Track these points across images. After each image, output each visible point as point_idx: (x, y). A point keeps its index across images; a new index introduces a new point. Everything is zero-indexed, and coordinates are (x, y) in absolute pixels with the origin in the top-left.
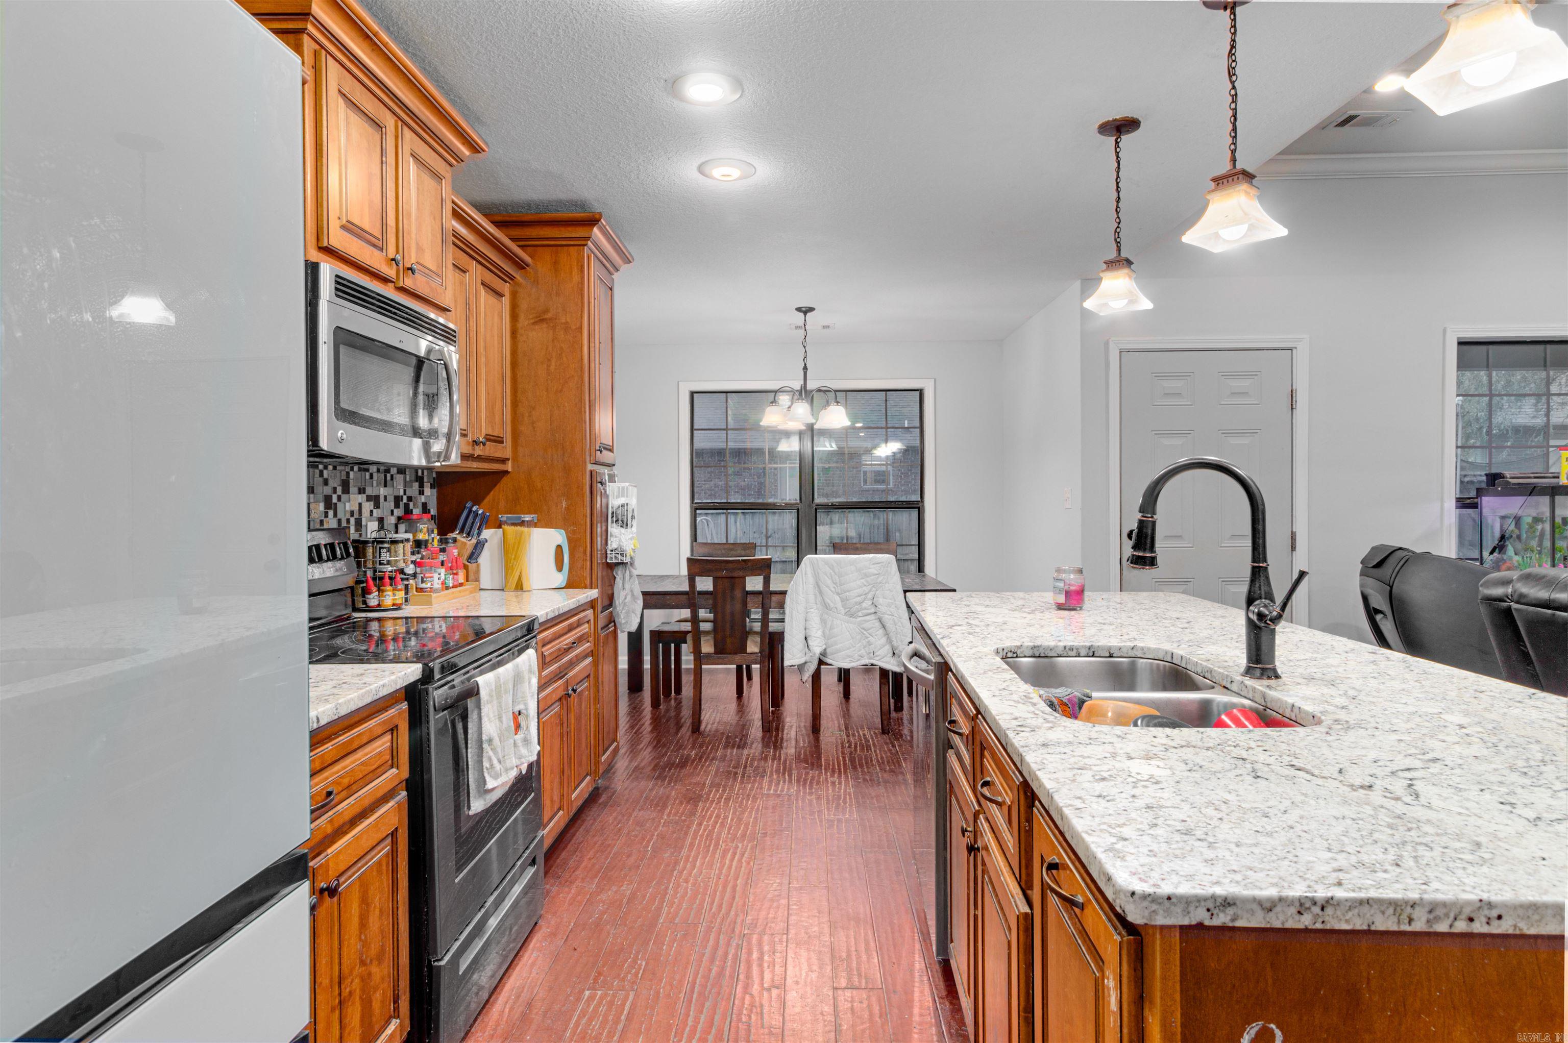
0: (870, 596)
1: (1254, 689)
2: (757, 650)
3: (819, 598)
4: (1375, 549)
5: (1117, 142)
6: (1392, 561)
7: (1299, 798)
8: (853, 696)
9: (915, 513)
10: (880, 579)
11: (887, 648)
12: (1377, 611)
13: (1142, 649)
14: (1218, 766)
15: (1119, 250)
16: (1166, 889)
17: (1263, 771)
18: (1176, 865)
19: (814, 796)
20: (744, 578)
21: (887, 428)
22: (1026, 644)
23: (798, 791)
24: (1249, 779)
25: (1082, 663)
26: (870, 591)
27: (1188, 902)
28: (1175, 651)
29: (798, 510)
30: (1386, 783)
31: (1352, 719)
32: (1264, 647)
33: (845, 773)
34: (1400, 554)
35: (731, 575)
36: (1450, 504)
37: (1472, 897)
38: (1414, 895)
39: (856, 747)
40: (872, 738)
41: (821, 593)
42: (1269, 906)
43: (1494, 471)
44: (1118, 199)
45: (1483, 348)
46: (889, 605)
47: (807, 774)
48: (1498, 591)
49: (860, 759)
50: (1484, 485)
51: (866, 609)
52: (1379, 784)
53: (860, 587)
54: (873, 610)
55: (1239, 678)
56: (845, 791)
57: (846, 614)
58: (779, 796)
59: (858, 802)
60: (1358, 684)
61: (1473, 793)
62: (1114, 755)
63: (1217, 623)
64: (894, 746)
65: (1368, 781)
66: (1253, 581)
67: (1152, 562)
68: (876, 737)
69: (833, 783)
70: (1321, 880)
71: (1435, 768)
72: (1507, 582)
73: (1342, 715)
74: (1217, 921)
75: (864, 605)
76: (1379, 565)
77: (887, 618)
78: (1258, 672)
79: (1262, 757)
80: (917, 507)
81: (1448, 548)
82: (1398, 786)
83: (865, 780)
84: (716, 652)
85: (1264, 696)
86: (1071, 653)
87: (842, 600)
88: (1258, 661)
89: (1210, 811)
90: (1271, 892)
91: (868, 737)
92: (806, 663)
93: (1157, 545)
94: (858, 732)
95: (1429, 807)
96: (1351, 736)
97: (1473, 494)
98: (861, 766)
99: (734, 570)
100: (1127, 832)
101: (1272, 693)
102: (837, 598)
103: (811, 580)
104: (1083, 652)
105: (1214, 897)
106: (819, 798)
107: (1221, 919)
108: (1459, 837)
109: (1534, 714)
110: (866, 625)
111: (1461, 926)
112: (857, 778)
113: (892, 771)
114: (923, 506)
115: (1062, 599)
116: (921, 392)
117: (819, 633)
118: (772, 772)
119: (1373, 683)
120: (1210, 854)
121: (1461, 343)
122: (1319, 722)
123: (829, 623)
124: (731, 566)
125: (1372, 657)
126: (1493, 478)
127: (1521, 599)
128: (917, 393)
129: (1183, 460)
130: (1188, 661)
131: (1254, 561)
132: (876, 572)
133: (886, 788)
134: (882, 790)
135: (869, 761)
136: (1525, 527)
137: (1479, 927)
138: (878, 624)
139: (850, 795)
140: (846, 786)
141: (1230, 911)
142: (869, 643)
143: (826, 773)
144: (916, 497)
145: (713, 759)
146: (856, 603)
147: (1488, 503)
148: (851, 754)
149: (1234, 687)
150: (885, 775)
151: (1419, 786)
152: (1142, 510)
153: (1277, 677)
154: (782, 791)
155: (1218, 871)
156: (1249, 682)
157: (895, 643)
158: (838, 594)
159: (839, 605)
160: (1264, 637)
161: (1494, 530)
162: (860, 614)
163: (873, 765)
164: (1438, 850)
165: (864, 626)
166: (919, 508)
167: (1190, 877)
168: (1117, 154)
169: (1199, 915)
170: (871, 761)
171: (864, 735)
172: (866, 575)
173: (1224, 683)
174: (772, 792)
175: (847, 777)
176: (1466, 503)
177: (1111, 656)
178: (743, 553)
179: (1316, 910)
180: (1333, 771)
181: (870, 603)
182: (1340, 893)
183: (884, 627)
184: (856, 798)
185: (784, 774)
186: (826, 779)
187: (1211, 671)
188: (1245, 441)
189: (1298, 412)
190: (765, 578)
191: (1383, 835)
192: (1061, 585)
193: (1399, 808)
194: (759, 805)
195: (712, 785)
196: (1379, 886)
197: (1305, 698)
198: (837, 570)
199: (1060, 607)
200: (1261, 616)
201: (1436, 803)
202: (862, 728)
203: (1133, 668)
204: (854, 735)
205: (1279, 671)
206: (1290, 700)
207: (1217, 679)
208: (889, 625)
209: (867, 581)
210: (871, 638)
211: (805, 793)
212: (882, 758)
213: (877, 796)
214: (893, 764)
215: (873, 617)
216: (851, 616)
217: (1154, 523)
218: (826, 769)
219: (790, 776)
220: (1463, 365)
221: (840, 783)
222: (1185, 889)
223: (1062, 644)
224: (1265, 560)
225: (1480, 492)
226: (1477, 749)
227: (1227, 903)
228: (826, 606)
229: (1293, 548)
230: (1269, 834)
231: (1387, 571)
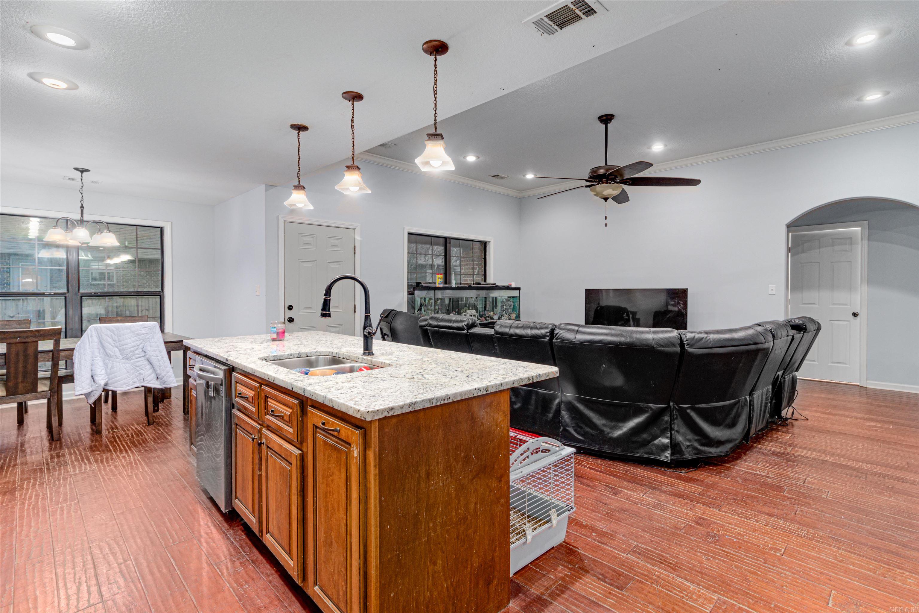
0: (141, 346)
1: (367, 360)
2: (47, 389)
3: (102, 350)
4: (385, 311)
5: (298, 134)
6: (391, 314)
7: (398, 383)
8: (119, 409)
9: (158, 299)
10: (148, 336)
11: (153, 376)
12: (385, 334)
13: (320, 352)
14: (371, 380)
15: (299, 182)
16: (376, 408)
17: (384, 379)
18: (376, 403)
19: (112, 467)
20: (37, 342)
21: (137, 248)
22: (271, 355)
23: (99, 467)
24: (382, 381)
25: (295, 361)
26: (141, 343)
27: (383, 411)
28: (333, 351)
29: (66, 298)
30: (417, 376)
31: (401, 363)
32: (369, 344)
33: (130, 450)
34: (393, 312)
35: (25, 341)
36: (406, 293)
37: (444, 394)
38: (433, 397)
39: (132, 435)
40: (142, 429)
41: (103, 347)
42: (402, 407)
43: (418, 281)
44: (299, 159)
45: (415, 236)
46: (155, 351)
47: (101, 457)
48: (423, 323)
49: (138, 441)
50: (415, 287)
51: (138, 354)
52: (415, 377)
53: (134, 342)
54: (143, 354)
55: (361, 357)
56: (134, 459)
57: (123, 359)
58: (84, 473)
59: (145, 462)
60: (397, 354)
61: (437, 375)
62: (337, 383)
63: (342, 340)
64: (159, 430)
65: (412, 377)
66: (365, 321)
67: (329, 315)
68: (145, 428)
69: (124, 457)
70: (412, 398)
71: (426, 371)
72: (426, 320)
73: (397, 362)
74: (390, 415)
75: (136, 352)
76: (387, 317)
77: (153, 359)
78: (367, 354)
79: (382, 376)
80: (160, 295)
81: (405, 309)
82: (420, 377)
83: (146, 451)
84: (7, 395)
85: (371, 361)
86: (291, 357)
87: (120, 350)
88: (367, 350)
89: (376, 391)
90: (402, 403)
91: (139, 429)
92: (92, 391)
93: (331, 309)
94: (131, 428)
95: (429, 379)
96: (402, 367)
97: (412, 289)
98: (140, 444)
99: (27, 337)
100: (357, 399)
101: (374, 359)
102: (116, 349)
103: (96, 340)
104: (296, 356)
105: (389, 408)
106: (116, 467)
107: (391, 414)
108: (437, 384)
109: (444, 356)
110: (138, 364)
111: (442, 402)
112: (140, 451)
113: (162, 442)
114: (163, 294)
115: (275, 336)
116: (162, 229)
117: (103, 372)
118: (72, 462)
119: (401, 353)
120: (383, 399)
121: (409, 234)
122: (392, 365)
123: (110, 366)
124: (25, 334)
125: (397, 346)
126: (418, 284)
127: (430, 325)
128: (159, 229)
129: (337, 277)
130: (340, 354)
131: (366, 313)
132: (145, 332)
133: (162, 451)
134: (159, 452)
135: (145, 441)
136: (427, 301)
137: (446, 402)
138: (146, 362)
139: (138, 460)
140: (134, 456)
141: (393, 411)
142: (140, 374)
143: (116, 453)
144: (159, 290)
145: (15, 465)
146: (131, 352)
147: (417, 292)
148: (130, 439)
149: (360, 360)
150: (159, 445)
151: (424, 376)
152: (326, 295)
153: (373, 355)
154: (86, 469)
155: (387, 402)
156: (365, 357)
157: (159, 372)
158: (117, 347)
159: (118, 353)
160: (369, 341)
161: (418, 302)
162: (134, 358)
163: (148, 442)
164: (434, 388)
165: (136, 364)
166: (160, 296)
167: (381, 405)
168: (299, 139)
169: (386, 414)
170: (146, 440)
171: (136, 428)
172: (138, 335)
173: (355, 360)
174: (77, 472)
175: (132, 452)
176: (411, 293)
177: (307, 356)
178: (18, 326)
179: (413, 405)
180: (403, 376)
181: (141, 350)
182: (418, 400)
183: (151, 363)
184: (144, 460)
185: (83, 460)
186: (118, 456)
187: (349, 356)
188: (337, 266)
189: (357, 255)
190: (55, 341)
191: (421, 387)
192: (275, 329)
193: (422, 381)
194: (70, 481)
195: (22, 480)
196: (425, 396)
197: (385, 359)
198: (116, 333)
199: (274, 340)
200: (369, 333)
201: (430, 378)
202: (133, 425)
203: (317, 361)
204: (128, 430)
205: (374, 352)
206: (381, 361)
207: (352, 358)
208: (155, 363)
209: (139, 338)
210: (141, 371)
211: (104, 466)
212: (153, 437)
213: (158, 456)
214: (161, 439)
215: (142, 359)
216: (127, 359)
217: (330, 300)
218: (114, 451)
219: (89, 460)
220: (409, 241)
221: (129, 456)
222: (381, 407)
223: (287, 353)
224: (369, 313)
225: (414, 289)
226: (434, 365)
227: (392, 409)
228: (108, 355)
229: (355, 312)
230: (395, 392)
231: (389, 319)
